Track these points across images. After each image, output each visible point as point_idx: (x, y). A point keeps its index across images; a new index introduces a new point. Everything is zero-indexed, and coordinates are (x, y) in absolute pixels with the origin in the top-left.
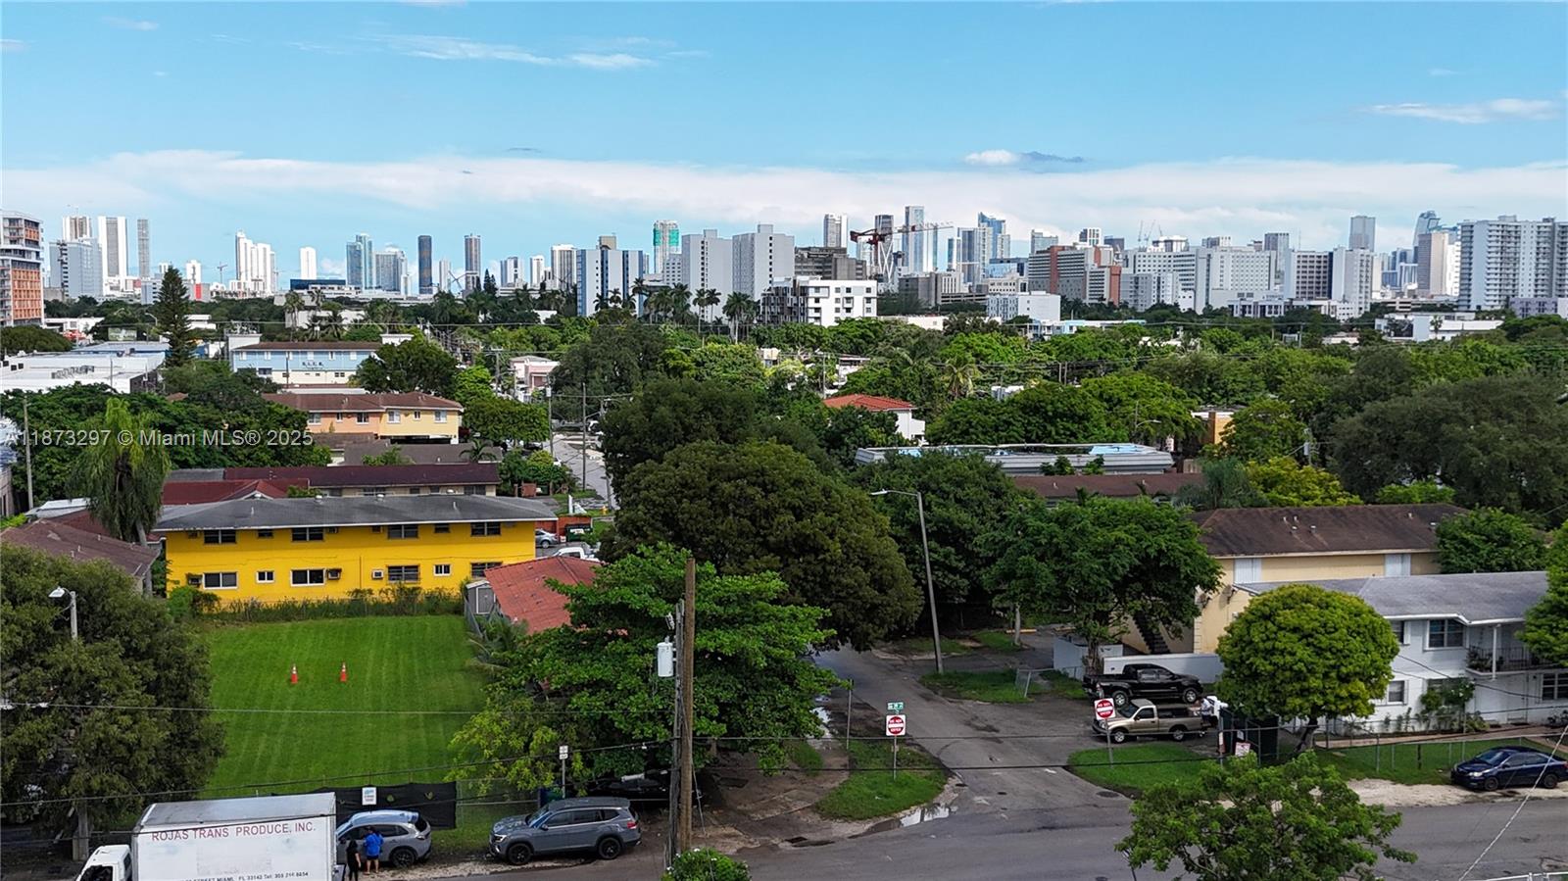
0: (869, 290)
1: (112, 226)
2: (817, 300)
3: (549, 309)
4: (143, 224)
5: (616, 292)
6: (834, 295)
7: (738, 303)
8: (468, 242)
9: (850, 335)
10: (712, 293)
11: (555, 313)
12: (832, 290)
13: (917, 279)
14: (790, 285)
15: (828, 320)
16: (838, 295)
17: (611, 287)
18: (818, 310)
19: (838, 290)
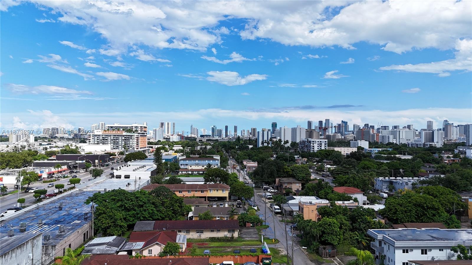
0: (326, 142)
1: (168, 124)
2: (313, 144)
3: (251, 145)
4: (174, 124)
5: (266, 140)
6: (317, 143)
7: (294, 144)
8: (235, 127)
9: (323, 153)
10: (287, 141)
11: (252, 146)
12: (317, 142)
14: (306, 140)
15: (316, 149)
16: (318, 143)
17: (265, 140)
18: (313, 146)
19: (318, 142)
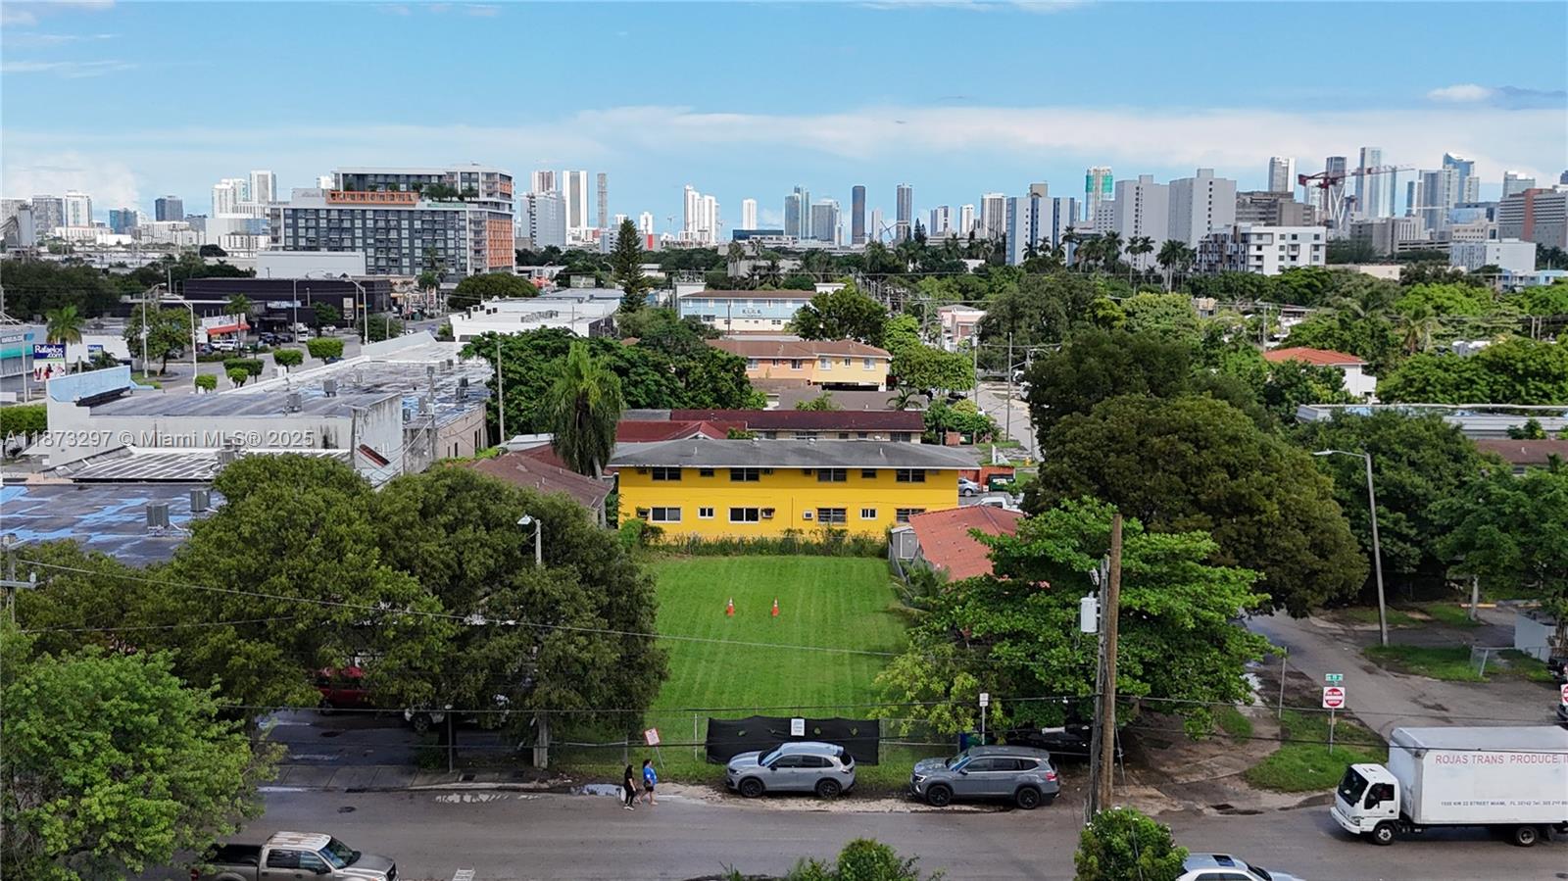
0: (1317, 237)
1: (575, 180)
2: (1259, 248)
3: (977, 258)
4: (602, 176)
5: (1045, 240)
6: (1278, 242)
7: (1172, 252)
8: (900, 192)
9: (1295, 285)
10: (1146, 240)
11: (983, 262)
12: (1277, 237)
13: (1372, 225)
14: (1230, 232)
15: (1271, 269)
16: (1283, 243)
17: (1041, 236)
18: (1259, 258)
19: (1282, 237)
